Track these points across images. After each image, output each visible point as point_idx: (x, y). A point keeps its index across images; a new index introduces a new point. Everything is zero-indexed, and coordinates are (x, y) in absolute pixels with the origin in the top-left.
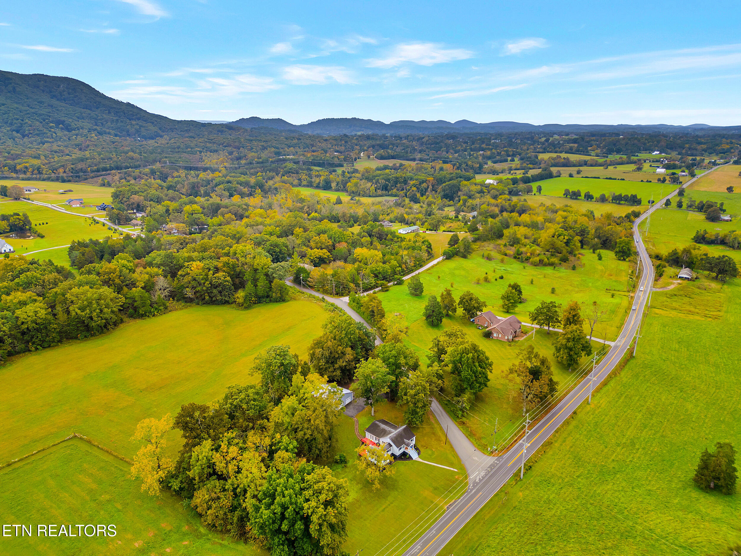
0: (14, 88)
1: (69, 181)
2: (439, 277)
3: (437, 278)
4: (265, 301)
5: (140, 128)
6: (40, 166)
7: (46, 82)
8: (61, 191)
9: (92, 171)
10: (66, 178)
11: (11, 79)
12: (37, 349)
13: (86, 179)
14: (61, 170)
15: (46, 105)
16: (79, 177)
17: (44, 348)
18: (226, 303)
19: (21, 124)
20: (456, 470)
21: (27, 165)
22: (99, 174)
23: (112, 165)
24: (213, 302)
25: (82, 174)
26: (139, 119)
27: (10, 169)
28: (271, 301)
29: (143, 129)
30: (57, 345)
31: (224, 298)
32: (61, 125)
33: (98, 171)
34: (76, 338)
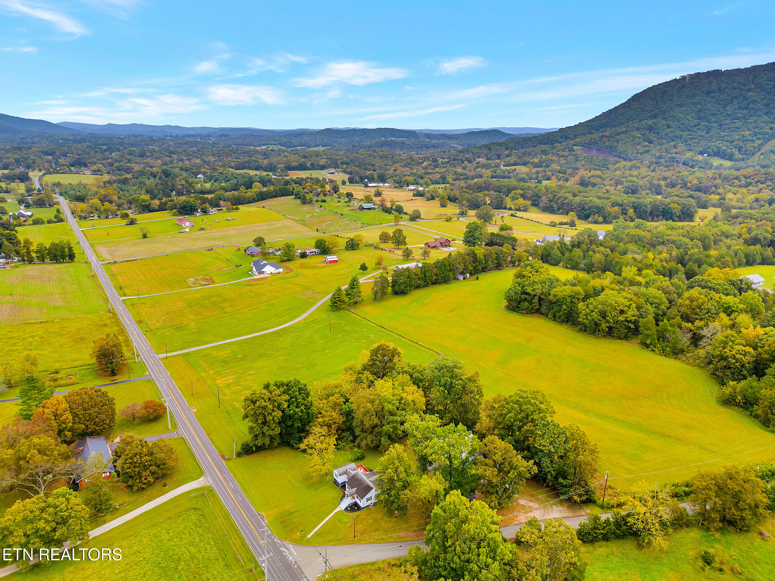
12: (551, 318)
17: (555, 320)
20: (309, 536)
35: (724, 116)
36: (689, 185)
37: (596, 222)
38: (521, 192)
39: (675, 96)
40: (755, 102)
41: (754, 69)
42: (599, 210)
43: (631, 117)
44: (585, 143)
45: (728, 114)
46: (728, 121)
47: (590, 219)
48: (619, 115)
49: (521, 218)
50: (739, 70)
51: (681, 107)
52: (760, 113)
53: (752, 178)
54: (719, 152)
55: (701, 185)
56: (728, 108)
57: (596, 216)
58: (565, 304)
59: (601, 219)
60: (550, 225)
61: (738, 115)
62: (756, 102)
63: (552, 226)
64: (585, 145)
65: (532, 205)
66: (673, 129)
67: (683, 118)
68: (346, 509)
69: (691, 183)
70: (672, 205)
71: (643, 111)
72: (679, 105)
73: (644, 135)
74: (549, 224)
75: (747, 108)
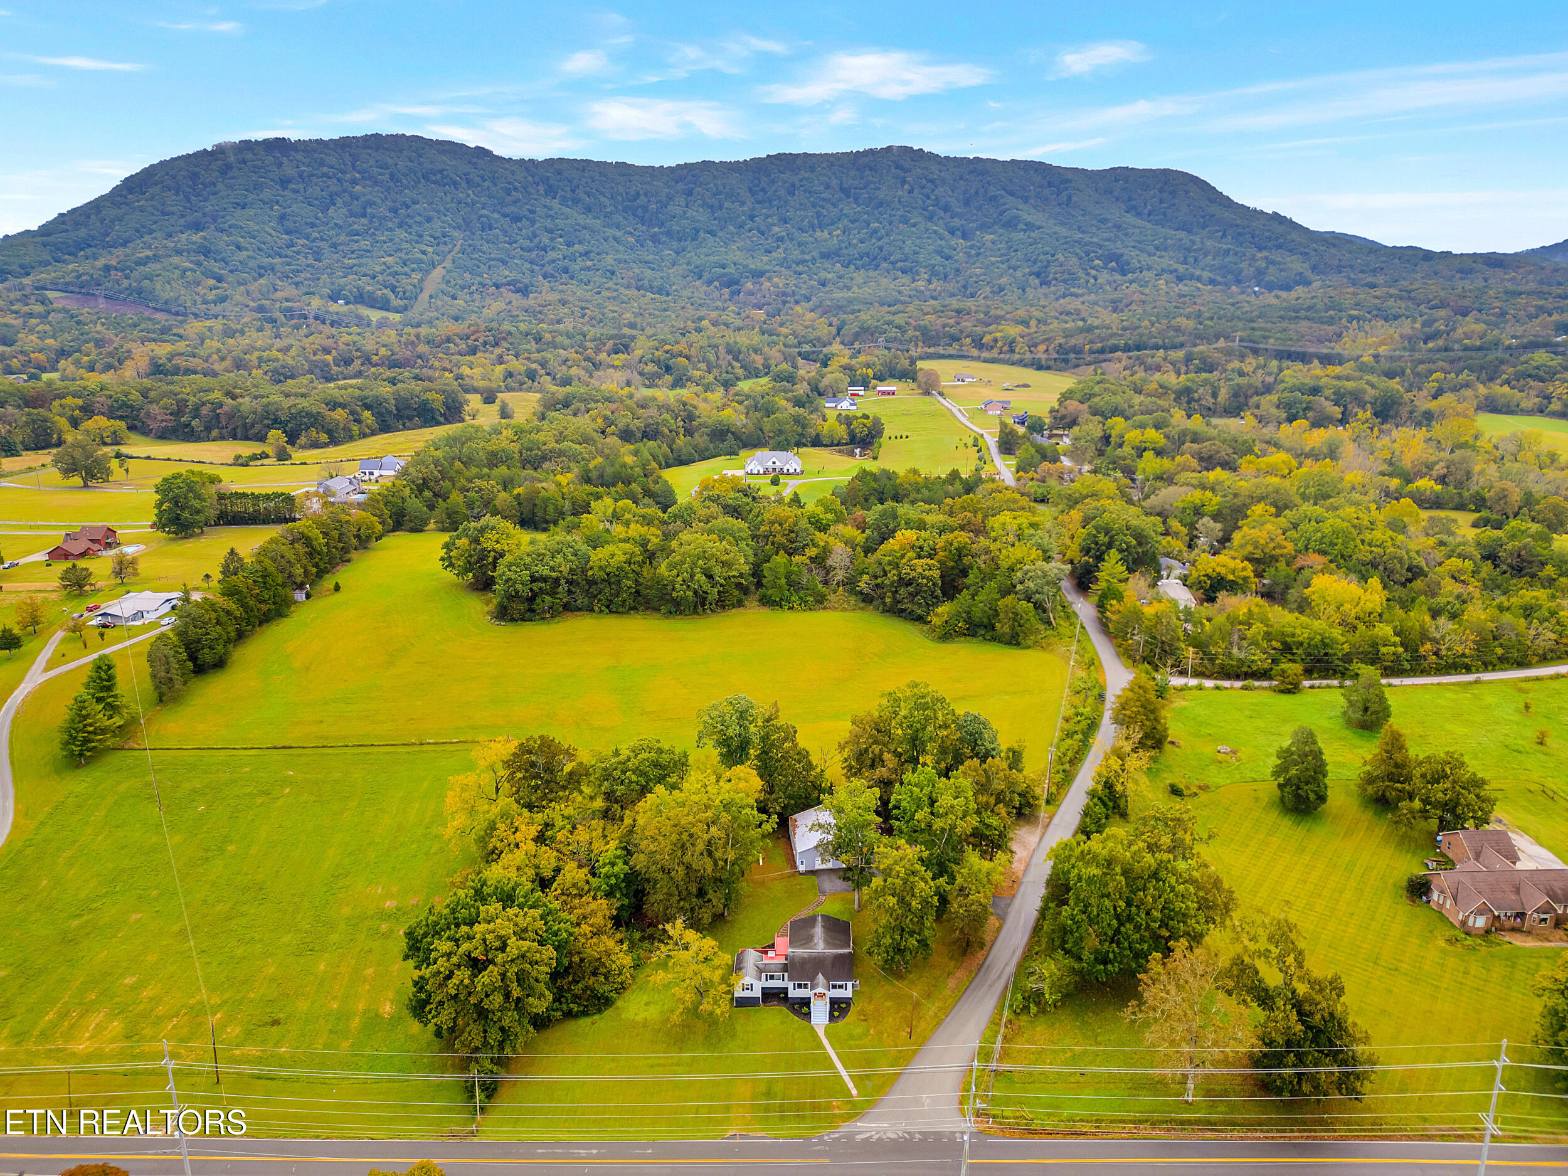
0: (1070, 198)
1: (1048, 368)
2: (1527, 707)
3: (1522, 706)
4: (983, 636)
5: (1267, 268)
6: (1015, 339)
7: (1127, 182)
8: (1006, 385)
9: (1092, 352)
10: (1043, 362)
11: (1070, 181)
12: (601, 611)
13: (1077, 366)
14: (1042, 348)
15: (1109, 225)
16: (1066, 361)
17: (611, 612)
18: (920, 619)
19: (1048, 262)
20: (854, 1092)
21: (999, 335)
22: (1102, 357)
23: (1130, 342)
24: (896, 611)
25: (1072, 356)
26: (1279, 247)
27: (973, 341)
28: (993, 639)
29: (1272, 269)
30: (627, 613)
31: (915, 608)
32: (1113, 264)
33: (1102, 351)
34: (658, 610)
35: (332, 229)
36: (375, 358)
37: (316, 445)
38: (80, 402)
39: (220, 186)
40: (372, 204)
41: (345, 144)
42: (314, 420)
43: (143, 227)
44: (67, 284)
45: (336, 224)
46: (343, 238)
47: (302, 440)
48: (112, 221)
49: (149, 458)
50: (320, 142)
51: (243, 208)
52: (390, 225)
53: (473, 338)
54: (361, 296)
55: (397, 357)
56: (331, 212)
57: (313, 433)
58: (626, 577)
59: (324, 438)
60: (235, 465)
61: (356, 226)
62: (374, 203)
63: (242, 465)
64: (71, 288)
65: (129, 428)
66: (251, 253)
67: (257, 231)
68: (832, 1018)
69: (377, 355)
70: (429, 396)
71: (164, 213)
72: (238, 204)
73: (199, 264)
74: (230, 461)
75: (364, 215)
